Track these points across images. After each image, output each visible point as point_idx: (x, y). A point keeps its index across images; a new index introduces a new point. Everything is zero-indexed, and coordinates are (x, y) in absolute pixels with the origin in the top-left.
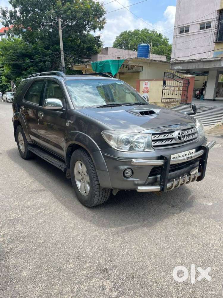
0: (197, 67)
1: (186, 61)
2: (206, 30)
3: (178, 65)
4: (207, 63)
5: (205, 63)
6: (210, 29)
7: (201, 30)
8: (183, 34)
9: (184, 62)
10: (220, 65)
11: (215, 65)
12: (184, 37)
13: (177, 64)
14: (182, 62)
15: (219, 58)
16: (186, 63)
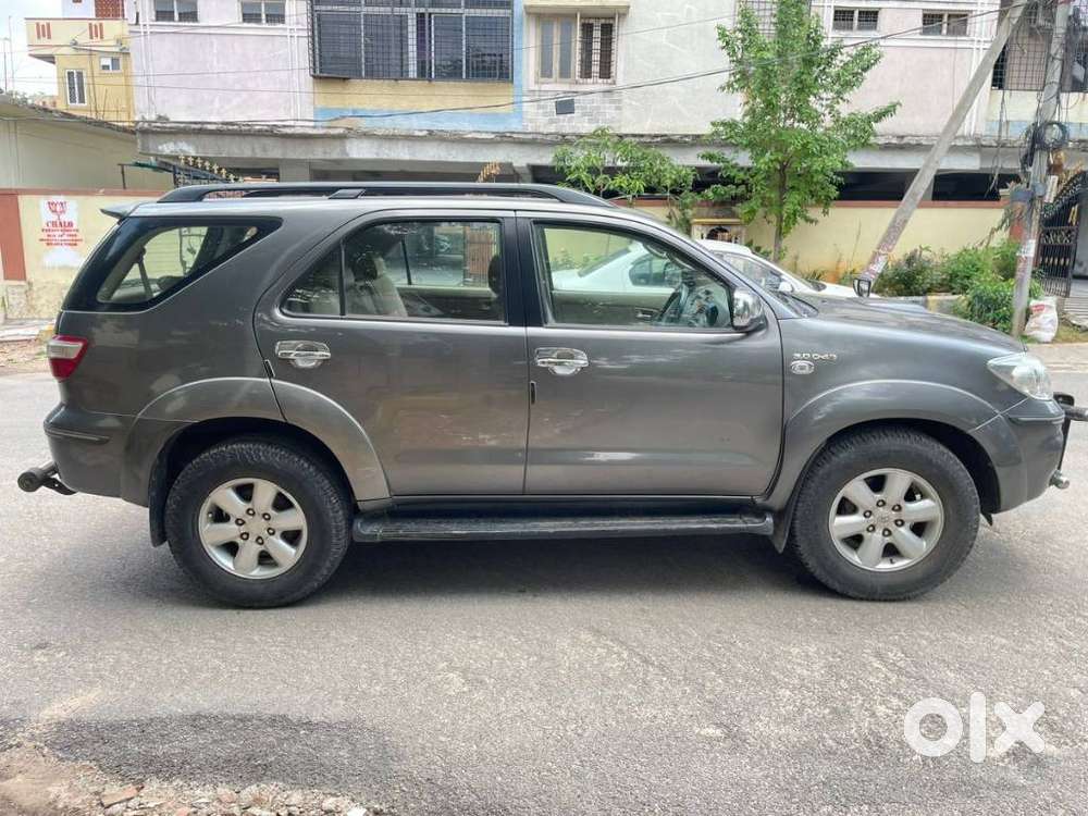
0: (257, 151)
1: (210, 127)
2: (267, 26)
3: (174, 138)
4: (298, 142)
5: (289, 143)
6: (281, 26)
7: (246, 25)
8: (172, 23)
9: (200, 129)
10: (344, 152)
11: (328, 151)
12: (182, 37)
13: (171, 133)
14: (194, 129)
15: (341, 131)
16: (211, 133)
